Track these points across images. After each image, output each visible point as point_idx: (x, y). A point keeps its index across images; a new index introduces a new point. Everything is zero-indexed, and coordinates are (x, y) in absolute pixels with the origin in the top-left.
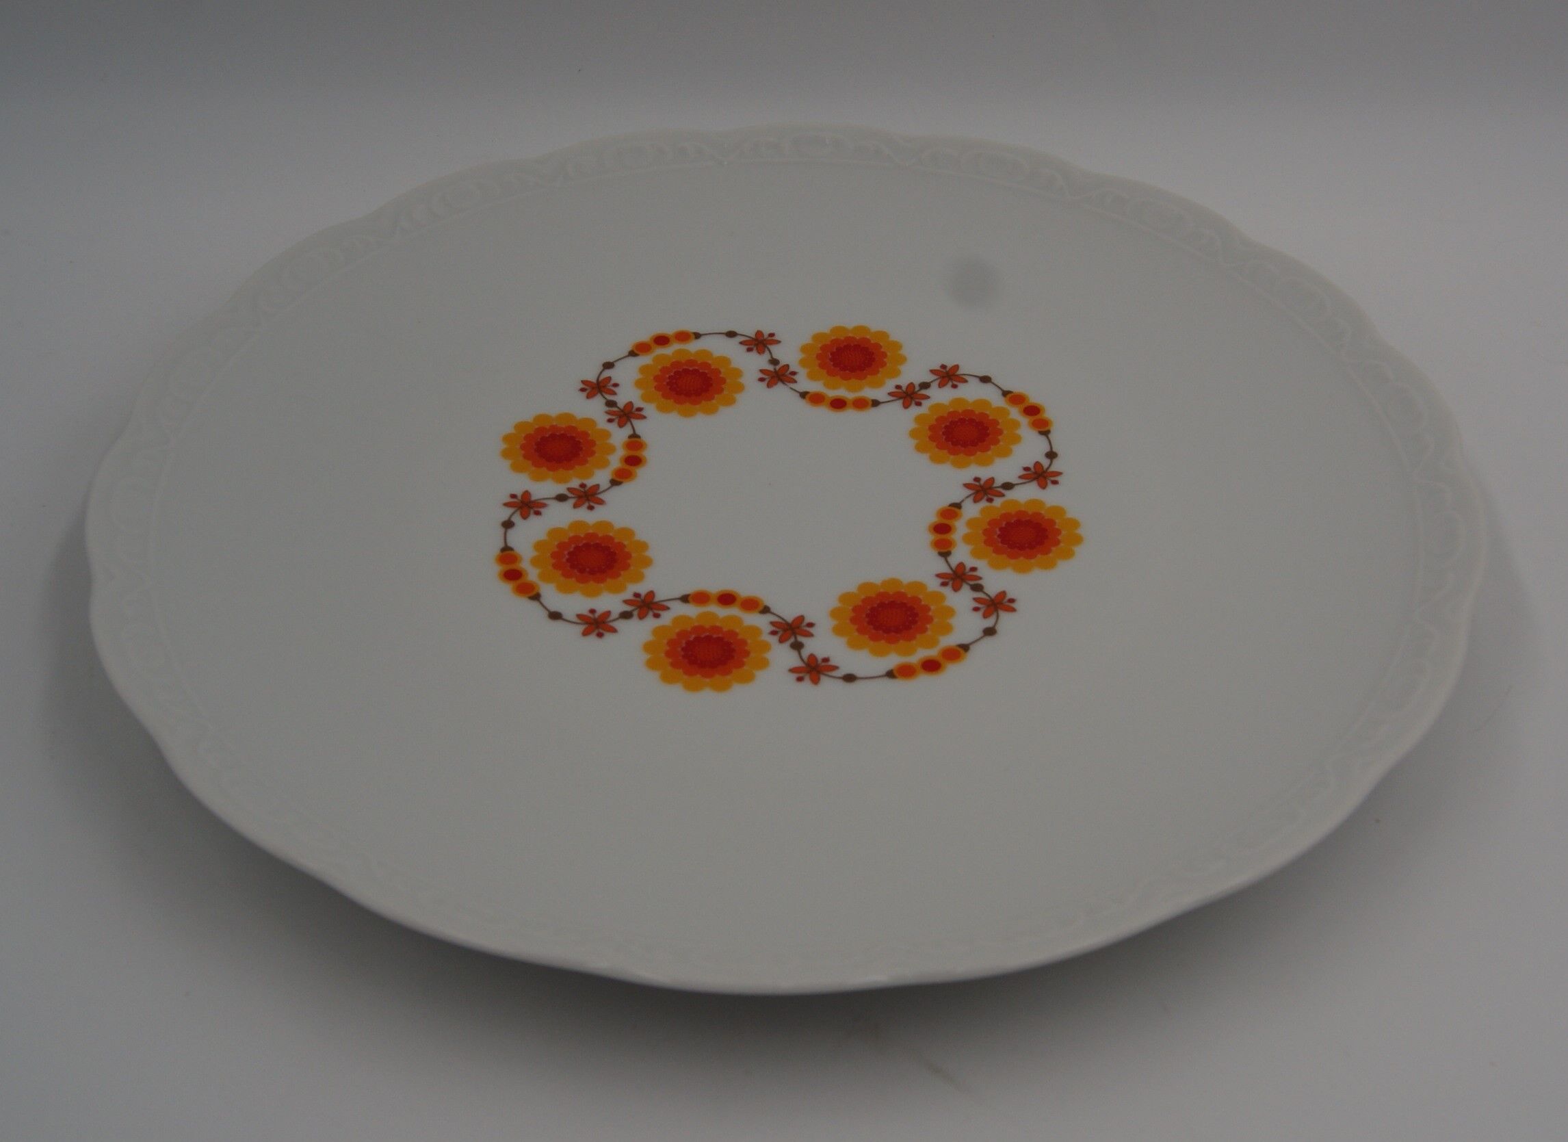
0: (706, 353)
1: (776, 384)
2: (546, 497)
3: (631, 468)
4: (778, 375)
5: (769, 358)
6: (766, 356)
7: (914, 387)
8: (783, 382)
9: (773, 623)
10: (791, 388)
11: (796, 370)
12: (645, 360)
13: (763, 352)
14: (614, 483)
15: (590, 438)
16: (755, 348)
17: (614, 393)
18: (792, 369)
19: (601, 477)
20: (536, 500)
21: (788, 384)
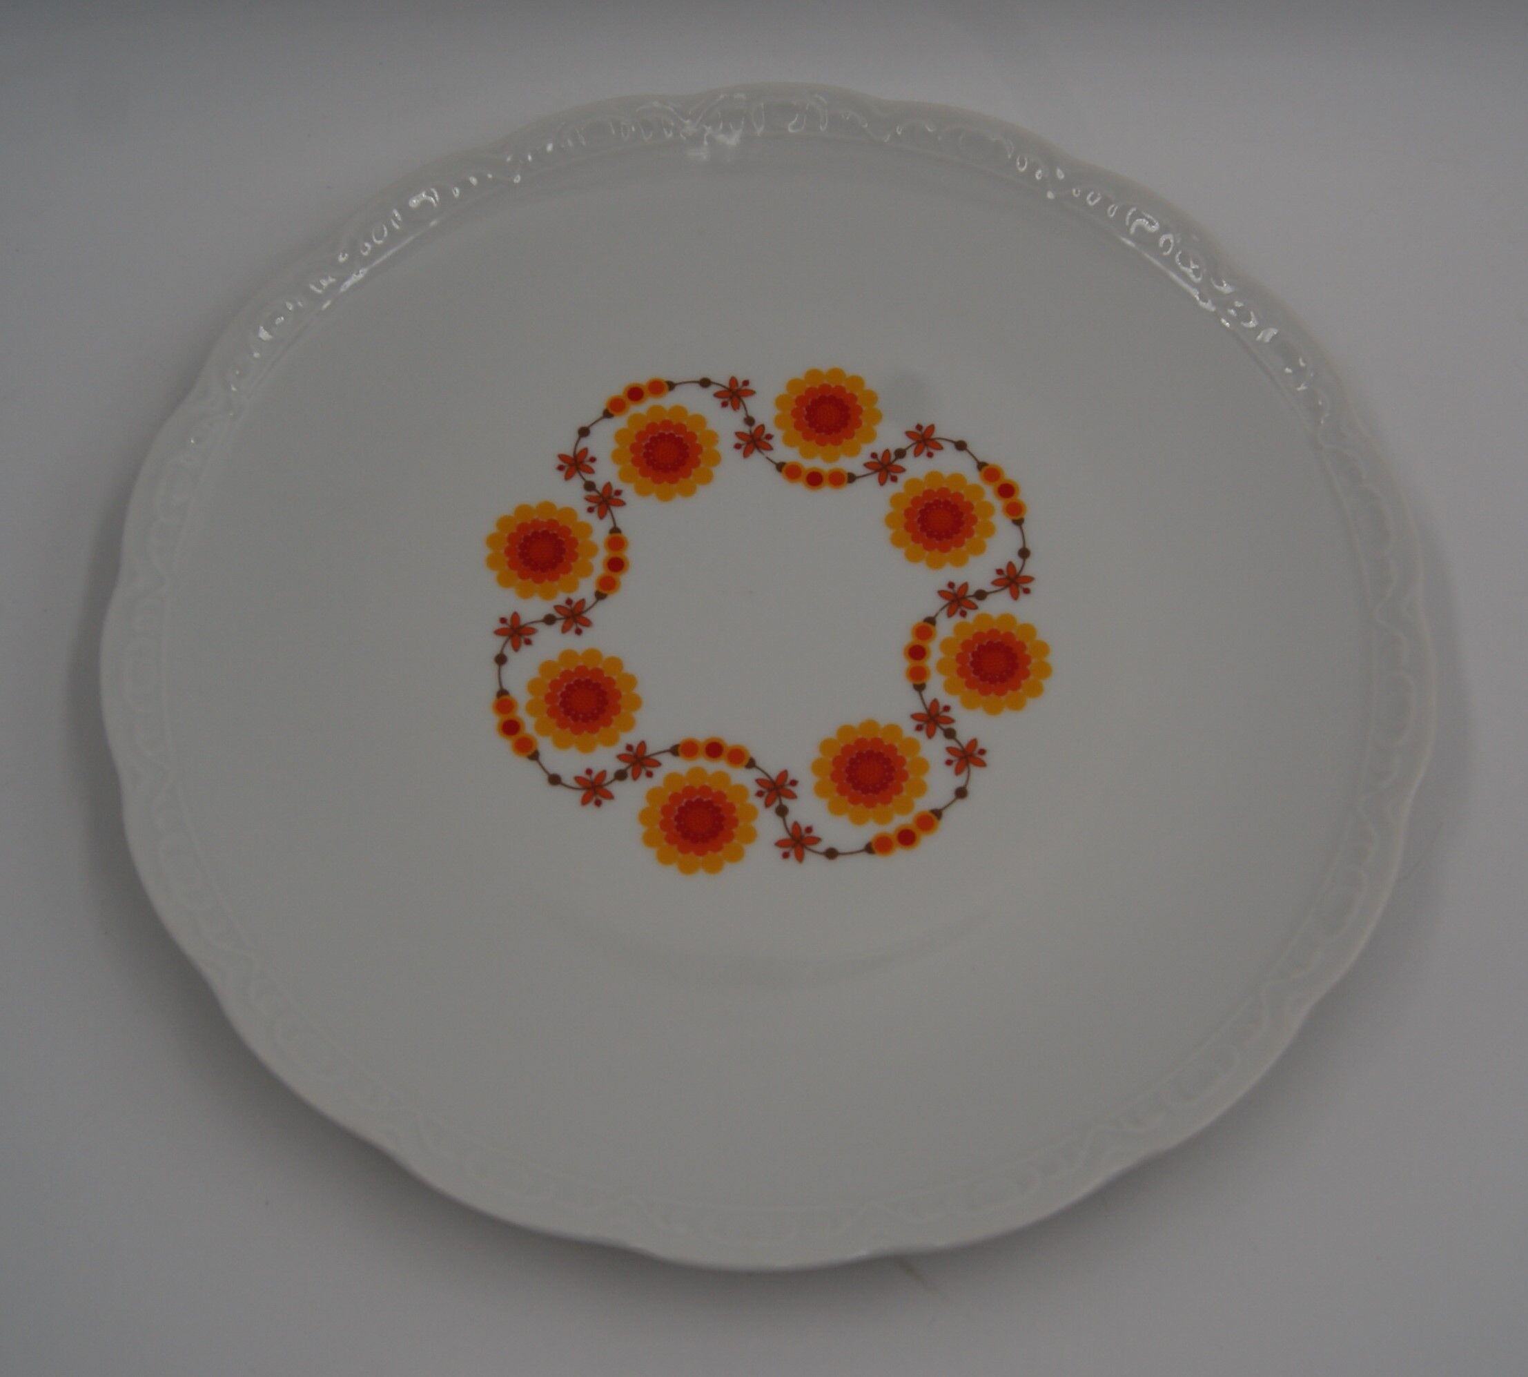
0: (679, 410)
1: (752, 452)
2: (533, 620)
3: (614, 575)
4: (754, 441)
5: (744, 416)
6: (741, 414)
7: (889, 455)
8: (758, 448)
9: (759, 781)
10: (768, 458)
11: (772, 433)
12: (620, 422)
13: (738, 408)
14: (600, 596)
15: (572, 536)
16: (730, 403)
17: (591, 471)
18: (767, 431)
19: (585, 589)
20: (526, 624)
21: (764, 452)
